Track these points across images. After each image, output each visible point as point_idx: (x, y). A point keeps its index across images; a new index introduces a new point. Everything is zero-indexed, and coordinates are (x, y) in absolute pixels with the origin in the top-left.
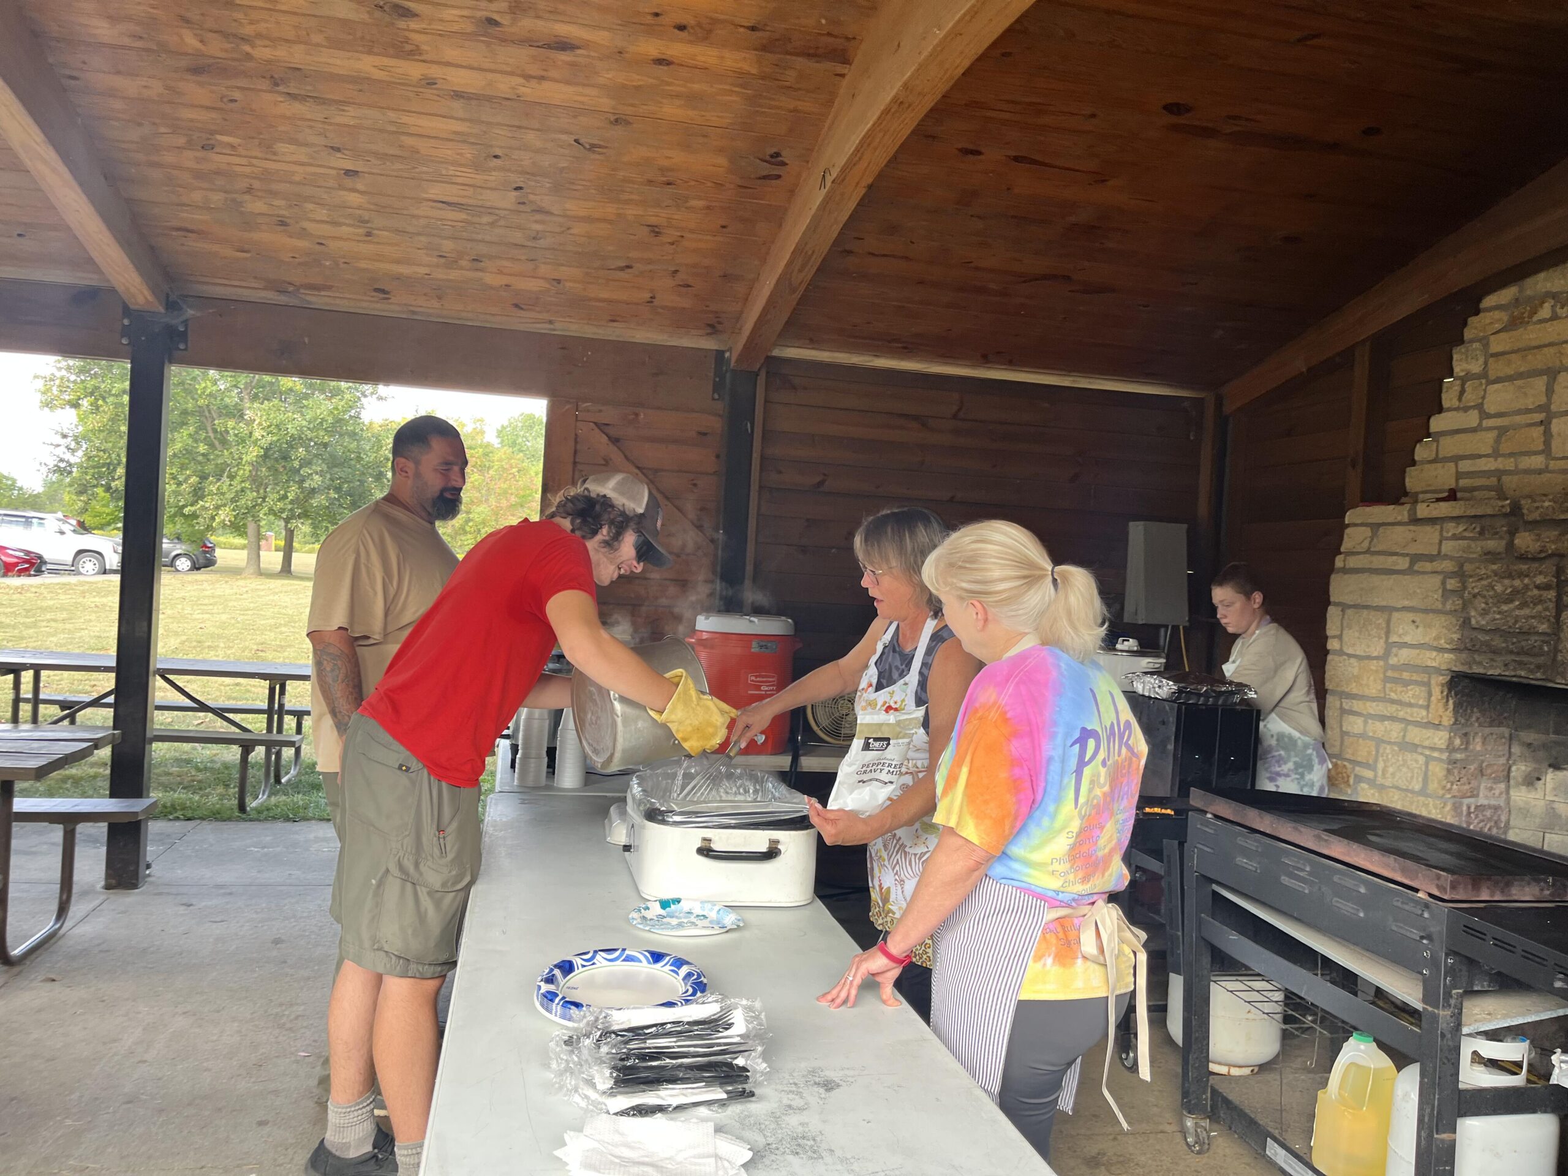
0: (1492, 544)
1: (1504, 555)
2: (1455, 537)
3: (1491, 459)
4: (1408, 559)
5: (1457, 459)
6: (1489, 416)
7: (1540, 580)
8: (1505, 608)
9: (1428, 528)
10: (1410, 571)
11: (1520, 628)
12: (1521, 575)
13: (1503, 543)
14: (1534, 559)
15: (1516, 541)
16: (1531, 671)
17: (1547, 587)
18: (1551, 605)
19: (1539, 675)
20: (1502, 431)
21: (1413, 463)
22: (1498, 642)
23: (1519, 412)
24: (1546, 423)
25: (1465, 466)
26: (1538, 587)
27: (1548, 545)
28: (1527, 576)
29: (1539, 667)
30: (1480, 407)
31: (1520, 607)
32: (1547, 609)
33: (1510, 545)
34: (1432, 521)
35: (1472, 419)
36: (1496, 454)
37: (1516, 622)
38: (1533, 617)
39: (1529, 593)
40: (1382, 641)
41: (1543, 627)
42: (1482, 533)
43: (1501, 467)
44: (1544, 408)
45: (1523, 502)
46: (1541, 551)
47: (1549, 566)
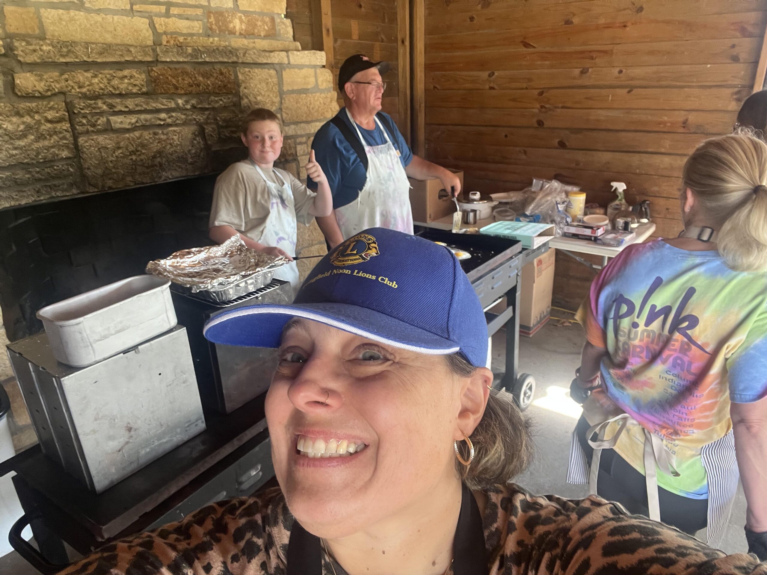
7: (50, 115)
8: (22, 143)
11: (44, 158)
12: (30, 112)
14: (42, 97)
15: (18, 81)
17: (60, 120)
18: (68, 135)
19: (75, 191)
22: (21, 175)
26: (50, 121)
27: (52, 84)
28: (37, 112)
31: (37, 140)
32: (64, 138)
37: (38, 154)
38: (53, 147)
39: (43, 127)
41: (65, 154)
45: (16, 44)
46: (48, 90)
47: (59, 103)
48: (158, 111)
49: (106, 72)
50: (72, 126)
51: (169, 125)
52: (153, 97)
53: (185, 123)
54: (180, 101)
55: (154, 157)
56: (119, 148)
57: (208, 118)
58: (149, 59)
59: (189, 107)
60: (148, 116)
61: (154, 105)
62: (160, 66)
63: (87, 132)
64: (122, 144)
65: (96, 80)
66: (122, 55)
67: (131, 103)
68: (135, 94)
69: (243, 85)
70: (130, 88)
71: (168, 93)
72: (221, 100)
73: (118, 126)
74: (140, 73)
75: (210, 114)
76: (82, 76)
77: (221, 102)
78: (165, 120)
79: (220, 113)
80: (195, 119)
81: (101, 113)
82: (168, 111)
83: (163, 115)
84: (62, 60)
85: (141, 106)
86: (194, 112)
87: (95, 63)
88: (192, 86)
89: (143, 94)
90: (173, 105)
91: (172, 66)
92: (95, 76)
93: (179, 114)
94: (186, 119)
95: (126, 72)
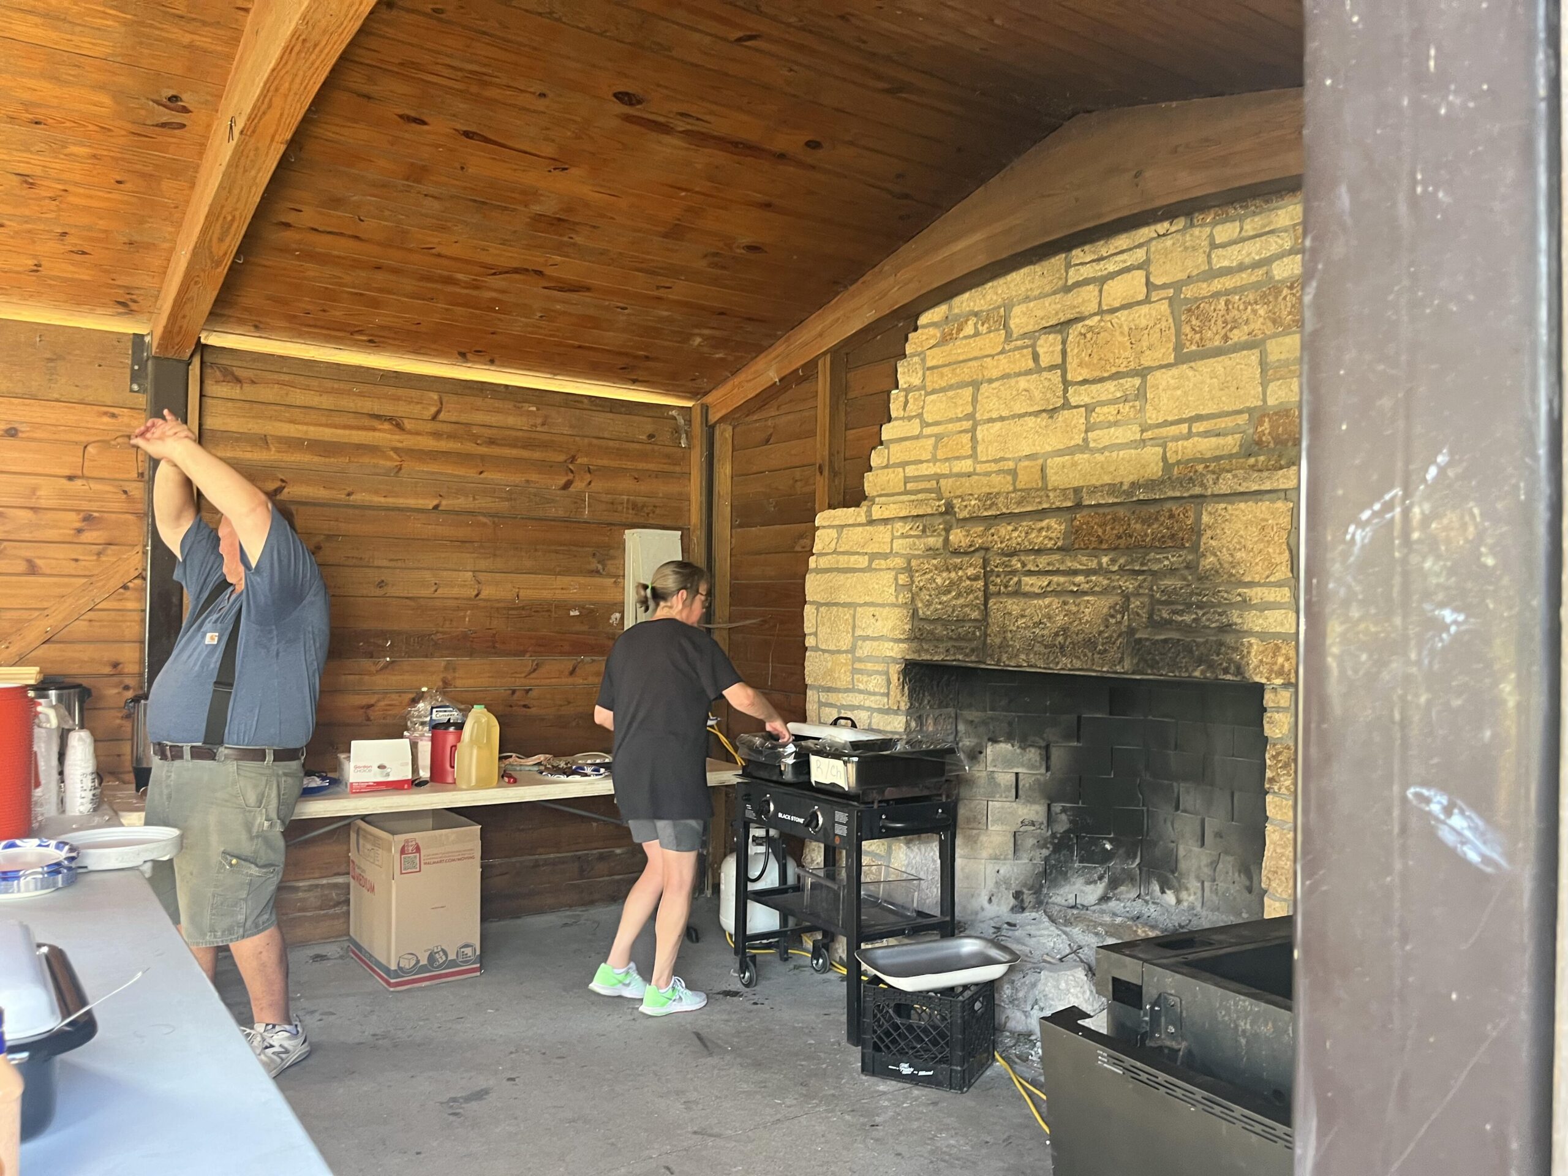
0: (931, 541)
1: (941, 551)
2: (903, 536)
3: (931, 464)
4: (866, 557)
5: (903, 464)
6: (928, 425)
7: (971, 571)
8: (944, 598)
9: (881, 528)
10: (869, 569)
11: (957, 616)
12: (957, 568)
13: (941, 539)
14: (966, 553)
15: (951, 538)
16: (966, 655)
17: (975, 578)
18: (981, 594)
19: (973, 658)
20: (939, 437)
21: (870, 469)
22: (939, 630)
23: (951, 421)
24: (973, 430)
25: (911, 471)
26: (969, 578)
27: (975, 539)
28: (960, 569)
29: (973, 650)
30: (920, 416)
31: (957, 597)
32: (977, 598)
33: (946, 540)
34: (885, 521)
35: (914, 427)
36: (934, 460)
37: (953, 611)
38: (967, 606)
39: (963, 584)
40: (850, 635)
41: (975, 615)
42: (924, 531)
43: (939, 471)
44: (971, 416)
45: (955, 501)
46: (971, 546)
47: (977, 559)
48: (1075, 573)
49: (1024, 524)
50: (986, 585)
51: (1085, 593)
52: (1072, 553)
53: (1105, 591)
54: (1105, 560)
55: (1057, 634)
56: (1023, 616)
57: (1140, 586)
58: (1069, 504)
59: (1116, 568)
60: (1062, 579)
61: (1070, 564)
62: (1085, 512)
63: (999, 593)
64: (1027, 612)
65: (1015, 534)
66: (1040, 503)
67: (1043, 562)
68: (1051, 549)
69: (1209, 533)
70: (1046, 542)
71: (1087, 548)
72: (1167, 558)
73: (1027, 589)
74: (1060, 524)
75: (1145, 580)
76: (1004, 530)
77: (1166, 563)
78: (1079, 585)
79: (1161, 580)
80: (1120, 587)
81: (1014, 572)
82: (1088, 573)
83: (1080, 579)
84: (986, 514)
85: (1054, 565)
86: (1122, 576)
87: (1012, 515)
88: (1120, 537)
89: (1059, 549)
90: (1093, 565)
91: (1101, 511)
92: (1016, 529)
93: (1101, 579)
94: (1108, 586)
95: (1044, 523)
